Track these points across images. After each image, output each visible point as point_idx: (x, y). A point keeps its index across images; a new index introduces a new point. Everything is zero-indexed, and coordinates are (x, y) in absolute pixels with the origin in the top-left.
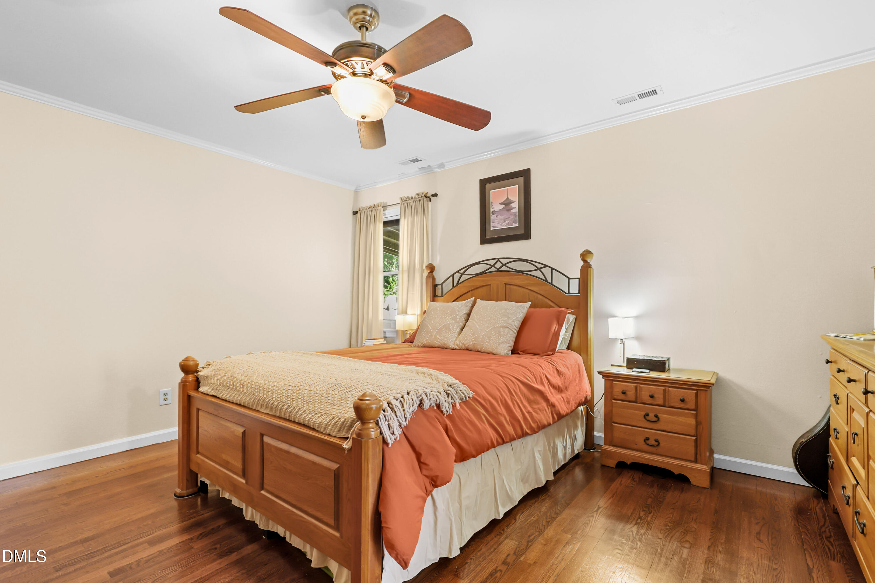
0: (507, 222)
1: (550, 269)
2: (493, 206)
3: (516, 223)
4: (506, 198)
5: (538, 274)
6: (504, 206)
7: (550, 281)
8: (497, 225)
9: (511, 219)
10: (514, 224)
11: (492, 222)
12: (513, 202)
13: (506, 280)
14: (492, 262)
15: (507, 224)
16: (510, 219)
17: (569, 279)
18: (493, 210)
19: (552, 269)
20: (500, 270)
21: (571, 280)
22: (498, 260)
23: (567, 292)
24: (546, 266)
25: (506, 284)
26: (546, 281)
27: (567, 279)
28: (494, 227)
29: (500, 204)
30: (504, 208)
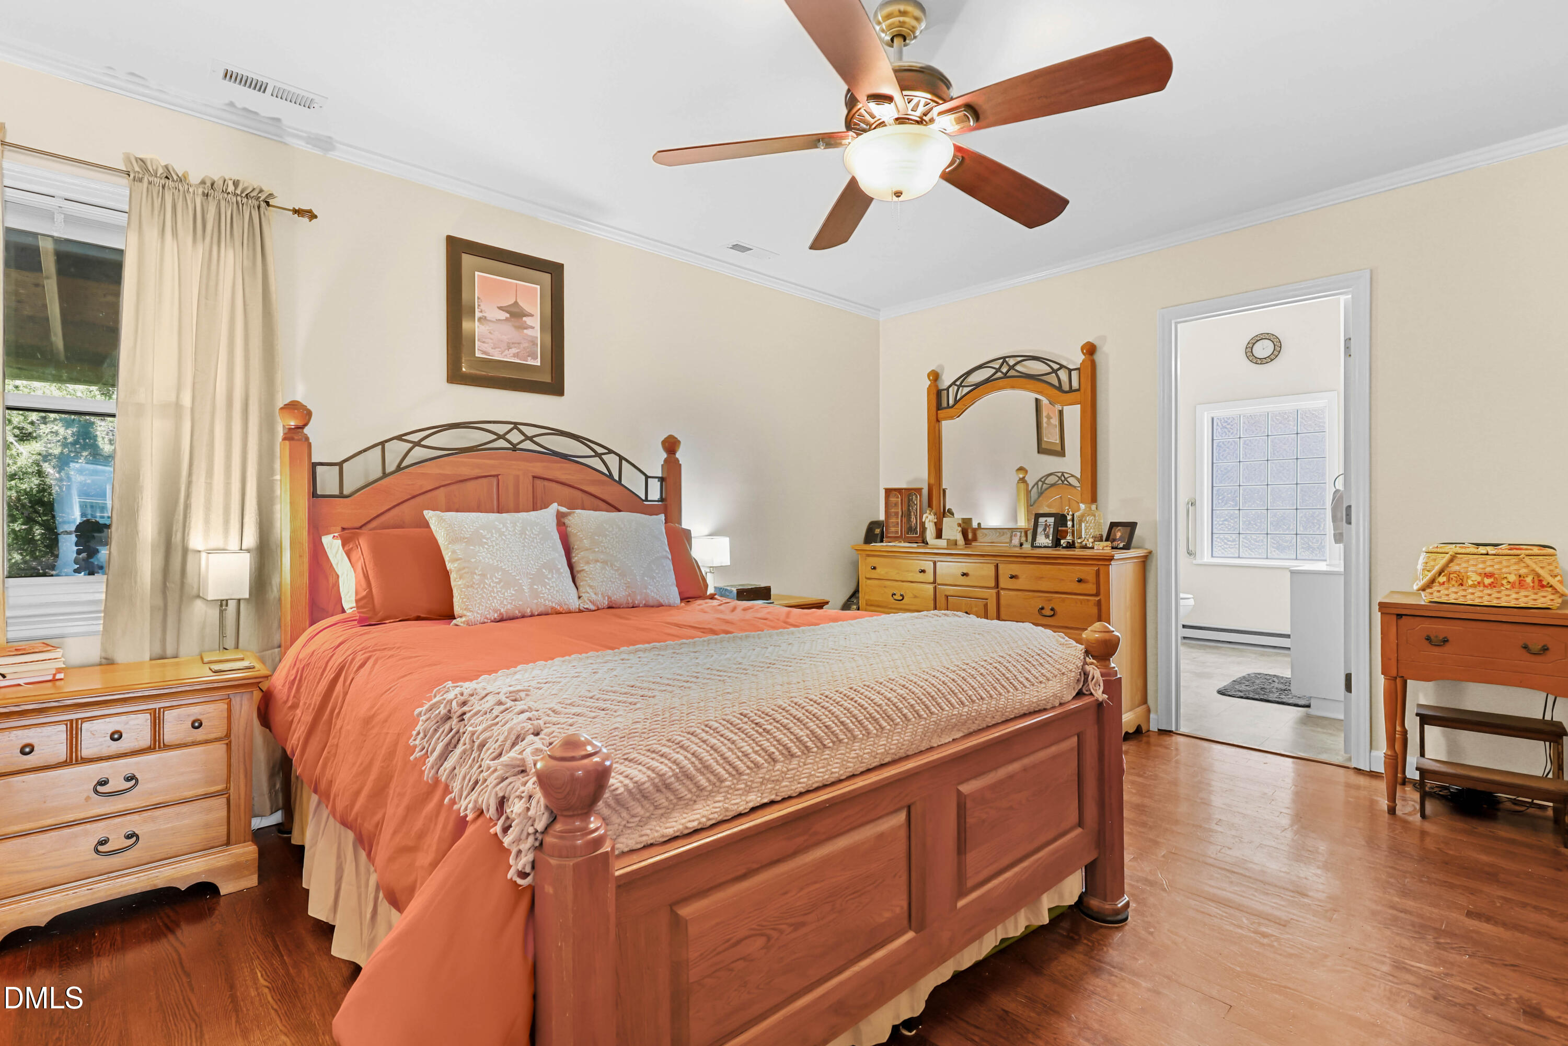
0: (514, 350)
1: (618, 458)
2: (482, 307)
3: (535, 358)
4: (512, 302)
5: (596, 463)
6: (508, 315)
7: (616, 478)
8: (491, 351)
9: (524, 348)
10: (529, 358)
11: (478, 340)
12: (528, 316)
13: (539, 468)
14: (501, 429)
15: (516, 355)
16: (522, 346)
17: (647, 477)
18: (481, 315)
19: (621, 458)
20: (518, 447)
21: (649, 479)
22: (516, 425)
23: (644, 498)
24: (610, 451)
25: (534, 477)
26: (611, 476)
27: (644, 477)
28: (484, 353)
29: (500, 308)
30: (507, 319)
